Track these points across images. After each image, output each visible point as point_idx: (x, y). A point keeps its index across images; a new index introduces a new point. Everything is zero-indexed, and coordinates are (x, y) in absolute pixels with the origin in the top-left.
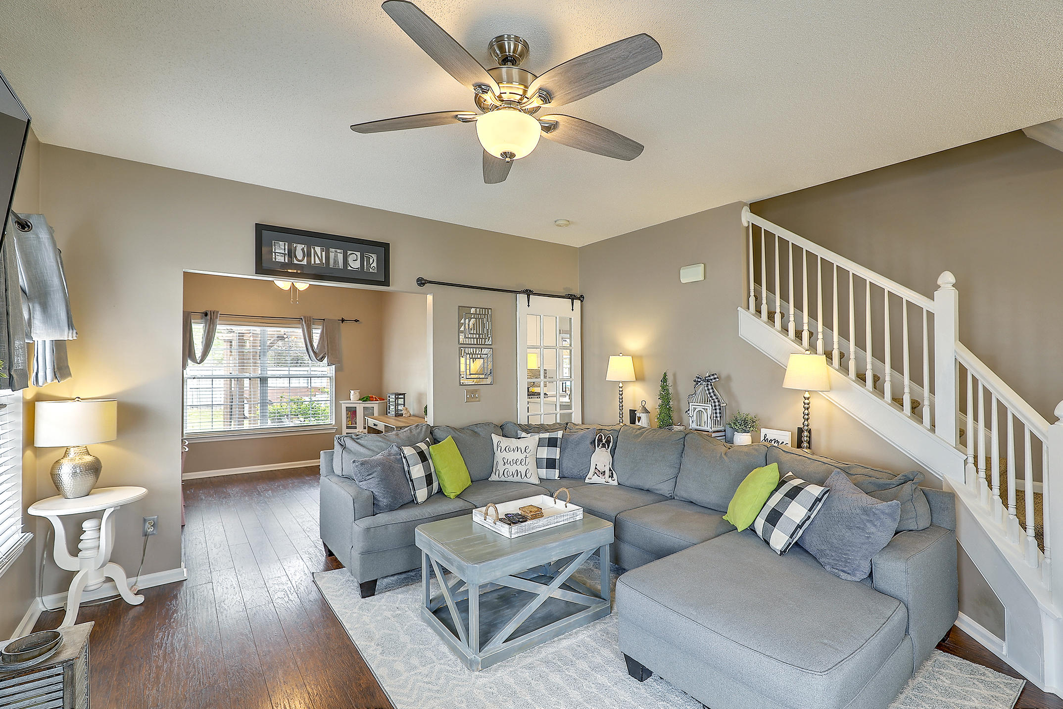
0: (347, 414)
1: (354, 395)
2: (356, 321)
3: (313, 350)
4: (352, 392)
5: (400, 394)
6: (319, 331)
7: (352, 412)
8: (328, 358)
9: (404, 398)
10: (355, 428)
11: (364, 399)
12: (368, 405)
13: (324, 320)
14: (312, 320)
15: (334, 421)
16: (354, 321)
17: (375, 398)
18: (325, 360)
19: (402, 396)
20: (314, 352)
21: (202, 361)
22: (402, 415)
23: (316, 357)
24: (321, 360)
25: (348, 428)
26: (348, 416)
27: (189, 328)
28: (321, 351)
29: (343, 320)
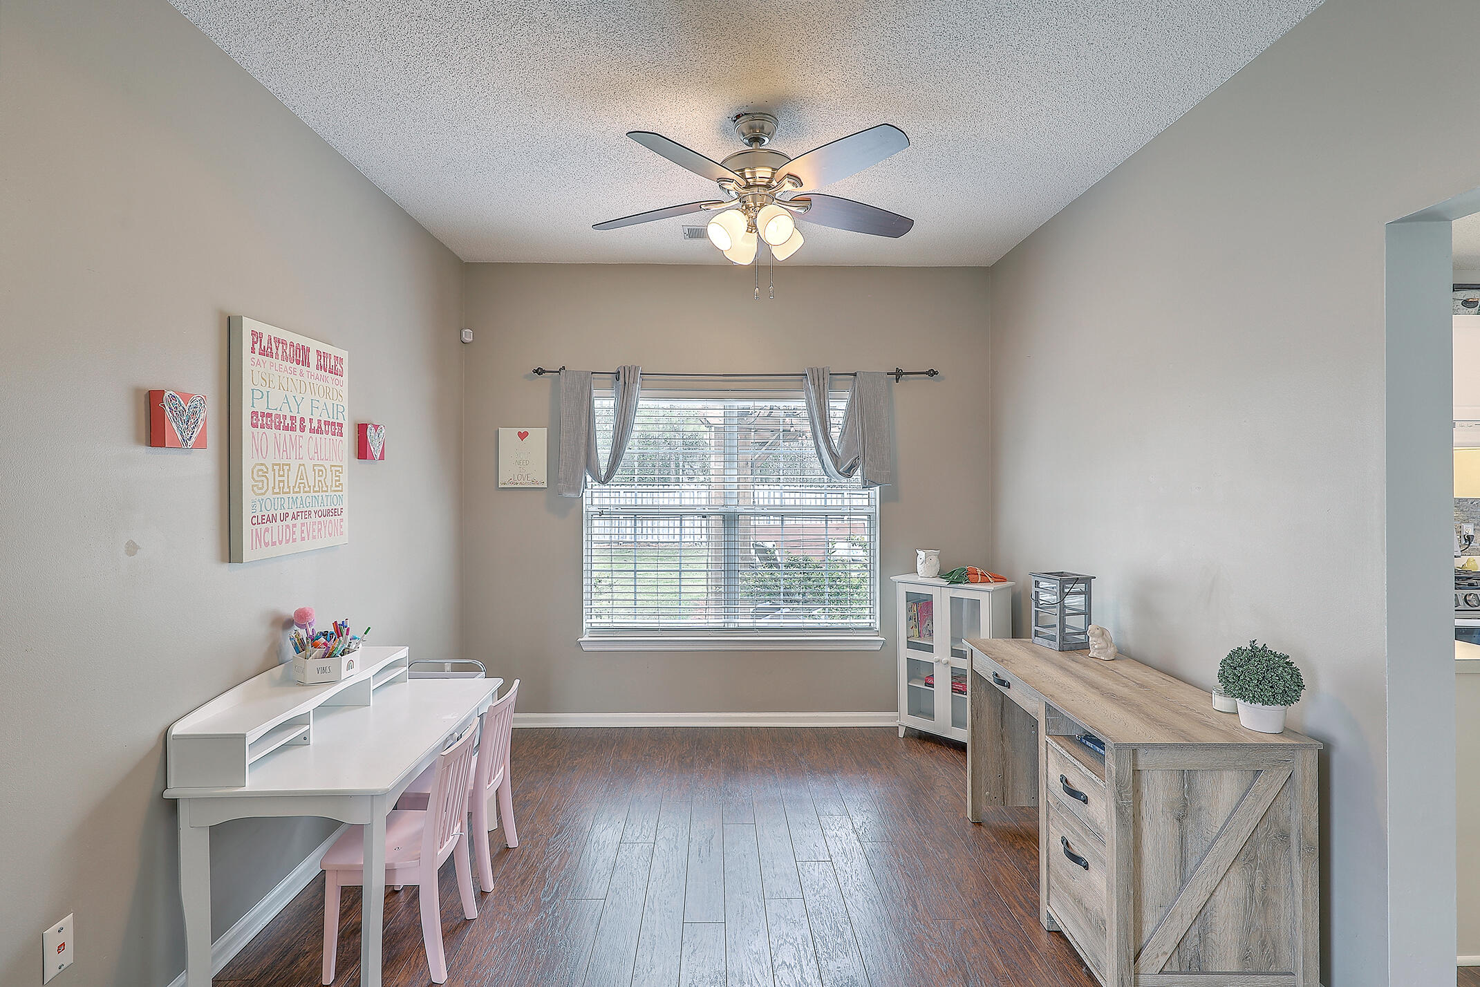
0: (909, 610)
1: (925, 562)
2: (932, 373)
3: (829, 448)
4: (922, 554)
5: (1077, 581)
6: (842, 405)
7: (921, 607)
8: (863, 470)
9: (1088, 593)
10: (930, 649)
11: (954, 575)
12: (965, 592)
13: (855, 375)
14: (827, 377)
15: (878, 623)
16: (926, 373)
17: (983, 575)
18: (858, 474)
19: (1082, 587)
20: (833, 455)
21: (609, 476)
22: (1085, 646)
23: (836, 465)
24: (848, 473)
25: (911, 645)
26: (911, 614)
27: (586, 402)
28: (848, 450)
29: (899, 374)
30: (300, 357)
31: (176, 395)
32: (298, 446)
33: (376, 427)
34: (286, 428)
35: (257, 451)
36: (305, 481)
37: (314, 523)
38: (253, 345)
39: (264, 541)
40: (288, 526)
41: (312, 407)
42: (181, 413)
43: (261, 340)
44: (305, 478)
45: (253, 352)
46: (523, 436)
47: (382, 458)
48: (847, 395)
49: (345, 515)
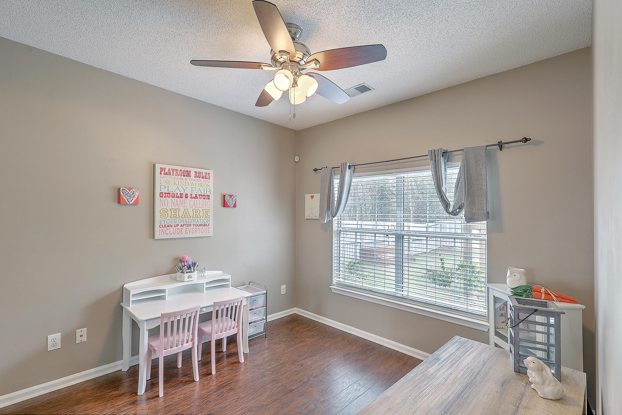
1: (510, 277)
2: (526, 140)
8: (465, 211)
13: (465, 150)
16: (521, 141)
21: (336, 214)
24: (456, 213)
27: (329, 181)
28: (459, 198)
29: (501, 145)
30: (185, 174)
31: (125, 189)
32: (184, 203)
33: (231, 196)
34: (178, 197)
35: (163, 205)
36: (188, 214)
37: (193, 228)
38: (161, 172)
39: (166, 232)
40: (178, 229)
41: (192, 190)
42: (128, 194)
43: (165, 170)
44: (188, 213)
45: (161, 174)
46: (312, 197)
47: (235, 206)
48: (459, 164)
49: (211, 226)
